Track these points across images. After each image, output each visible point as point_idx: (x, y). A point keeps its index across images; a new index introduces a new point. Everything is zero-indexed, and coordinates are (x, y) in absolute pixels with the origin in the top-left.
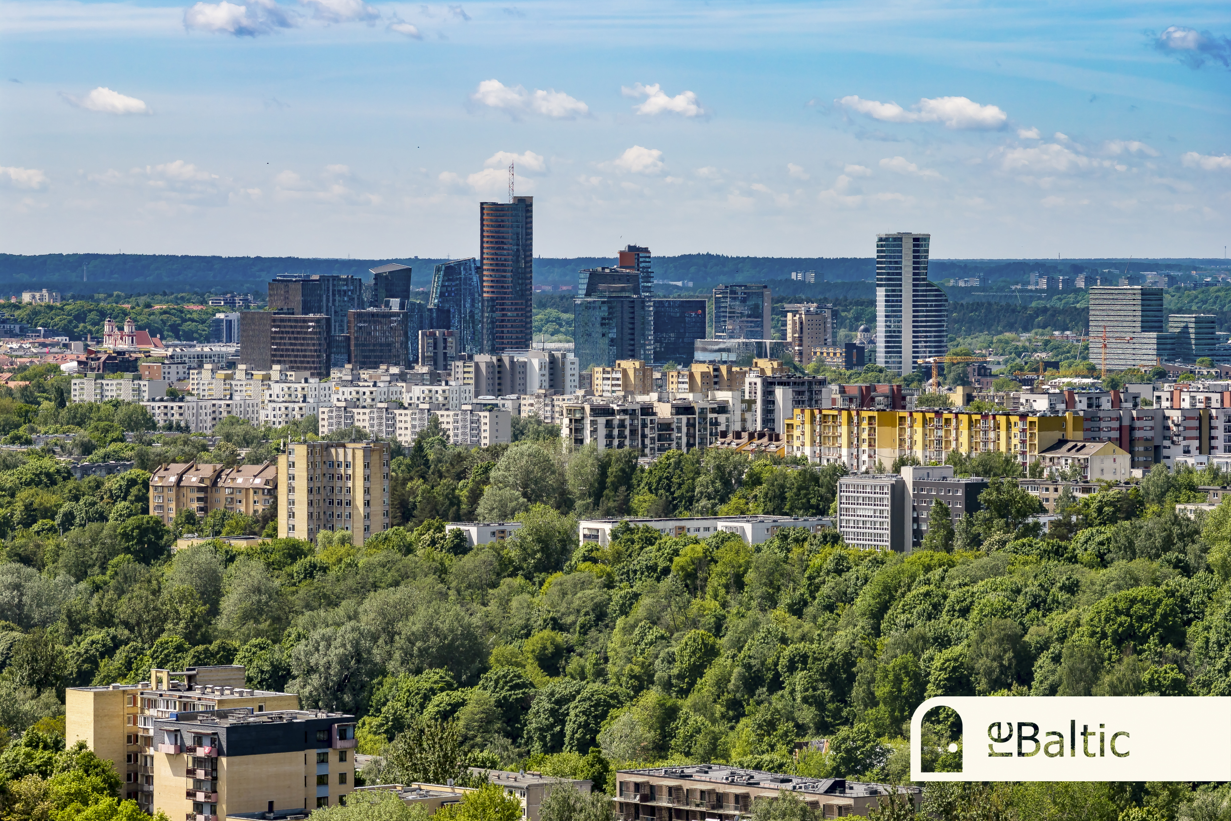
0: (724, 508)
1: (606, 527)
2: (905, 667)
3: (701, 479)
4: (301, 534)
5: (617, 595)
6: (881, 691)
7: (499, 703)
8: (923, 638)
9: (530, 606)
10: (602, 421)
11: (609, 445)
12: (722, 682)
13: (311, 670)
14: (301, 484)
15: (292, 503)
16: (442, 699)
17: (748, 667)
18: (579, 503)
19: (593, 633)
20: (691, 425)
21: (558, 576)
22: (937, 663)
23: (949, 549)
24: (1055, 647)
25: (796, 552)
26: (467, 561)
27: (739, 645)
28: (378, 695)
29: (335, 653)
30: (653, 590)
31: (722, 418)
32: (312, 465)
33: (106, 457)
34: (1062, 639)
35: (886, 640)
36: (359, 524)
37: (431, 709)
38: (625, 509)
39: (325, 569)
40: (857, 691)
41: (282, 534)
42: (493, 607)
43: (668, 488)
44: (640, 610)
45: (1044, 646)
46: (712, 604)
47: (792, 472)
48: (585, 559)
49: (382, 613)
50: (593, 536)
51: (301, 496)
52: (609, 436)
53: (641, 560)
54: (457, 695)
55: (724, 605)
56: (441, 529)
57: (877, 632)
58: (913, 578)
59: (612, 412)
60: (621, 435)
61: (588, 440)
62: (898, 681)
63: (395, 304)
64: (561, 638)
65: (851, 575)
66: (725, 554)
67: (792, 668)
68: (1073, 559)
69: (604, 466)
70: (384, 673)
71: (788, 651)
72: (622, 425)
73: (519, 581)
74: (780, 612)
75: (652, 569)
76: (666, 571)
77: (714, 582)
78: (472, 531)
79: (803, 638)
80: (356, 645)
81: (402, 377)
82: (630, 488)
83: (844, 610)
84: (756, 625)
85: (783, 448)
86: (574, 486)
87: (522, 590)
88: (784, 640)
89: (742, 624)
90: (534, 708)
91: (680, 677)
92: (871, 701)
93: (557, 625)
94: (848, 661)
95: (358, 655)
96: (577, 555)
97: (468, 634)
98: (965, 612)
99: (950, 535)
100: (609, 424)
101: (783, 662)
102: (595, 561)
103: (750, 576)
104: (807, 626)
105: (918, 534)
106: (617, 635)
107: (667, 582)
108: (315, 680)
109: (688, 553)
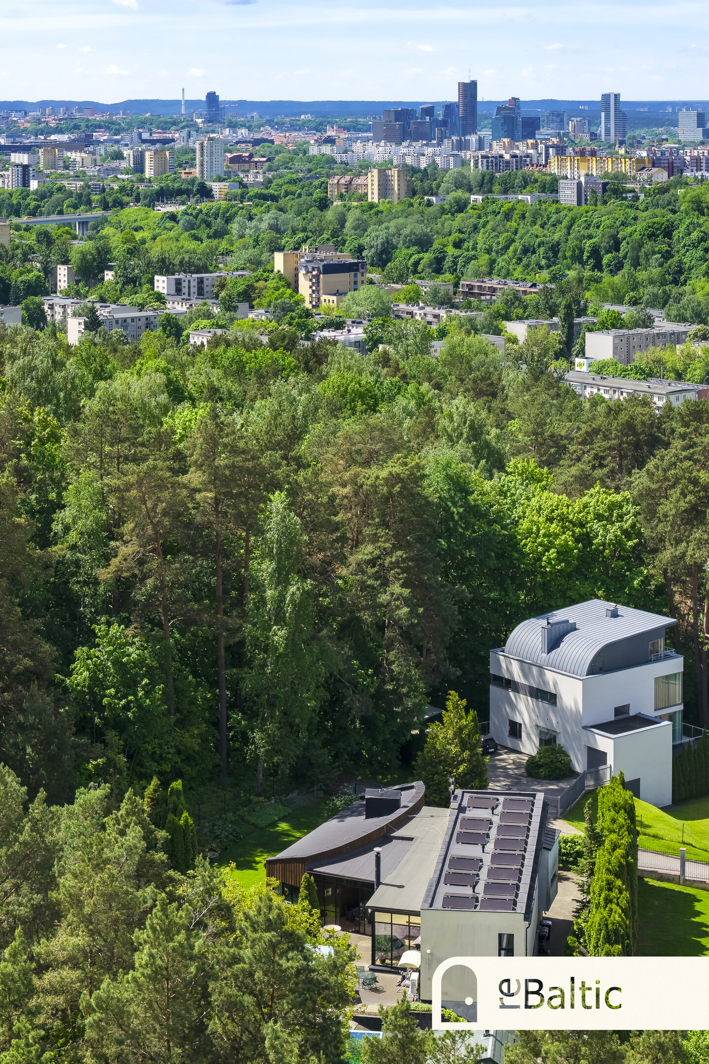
0: (524, 191)
1: (480, 198)
2: (576, 246)
3: (517, 181)
4: (376, 200)
5: (482, 221)
6: (568, 254)
7: (435, 258)
8: (584, 236)
9: (451, 225)
10: (485, 160)
11: (488, 168)
12: (515, 251)
13: (372, 247)
14: (376, 183)
15: (373, 189)
16: (416, 257)
17: (524, 246)
18: (474, 190)
19: (472, 234)
20: (517, 162)
21: (461, 215)
22: (588, 245)
23: (596, 205)
24: (628, 239)
25: (544, 206)
26: (431, 209)
27: (522, 238)
28: (394, 255)
29: (380, 241)
30: (494, 219)
31: (528, 159)
32: (379, 177)
33: (316, 174)
34: (630, 236)
35: (571, 236)
36: (396, 197)
37: (412, 260)
38: (490, 191)
39: (382, 212)
40: (560, 255)
41: (370, 200)
42: (439, 225)
43: (505, 184)
44: (489, 227)
45: (624, 239)
46: (514, 224)
47: (548, 178)
48: (472, 208)
49: (396, 227)
50: (475, 201)
51: (376, 187)
52: (488, 166)
53: (491, 208)
54: (421, 255)
55: (518, 225)
56: (423, 198)
57: (569, 234)
58: (582, 215)
59: (488, 157)
60: (492, 166)
61: (480, 167)
62: (574, 251)
63: (428, 118)
64: (461, 236)
65: (562, 214)
66: (519, 207)
67: (539, 246)
68: (637, 209)
69: (483, 176)
70: (397, 248)
71: (538, 240)
72: (492, 162)
73: (449, 216)
74: (537, 227)
75: (494, 212)
76: (499, 213)
77: (515, 217)
78: (434, 199)
79: (544, 236)
80: (387, 238)
81: (427, 145)
82: (492, 184)
83: (559, 226)
84: (528, 231)
85: (547, 170)
86: (473, 183)
87: (449, 219)
88: (537, 237)
89: (523, 231)
90: (447, 260)
91: (502, 249)
92: (565, 258)
93: (461, 232)
94: (558, 243)
95: (388, 242)
96: (470, 206)
97: (426, 235)
98: (598, 227)
99: (596, 200)
100: (487, 162)
101: (536, 244)
102: (475, 209)
103: (527, 215)
104: (546, 232)
105: (586, 200)
106: (481, 235)
107: (499, 217)
108: (373, 250)
109: (507, 206)
